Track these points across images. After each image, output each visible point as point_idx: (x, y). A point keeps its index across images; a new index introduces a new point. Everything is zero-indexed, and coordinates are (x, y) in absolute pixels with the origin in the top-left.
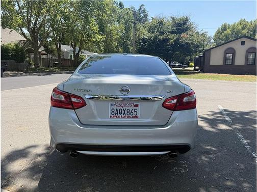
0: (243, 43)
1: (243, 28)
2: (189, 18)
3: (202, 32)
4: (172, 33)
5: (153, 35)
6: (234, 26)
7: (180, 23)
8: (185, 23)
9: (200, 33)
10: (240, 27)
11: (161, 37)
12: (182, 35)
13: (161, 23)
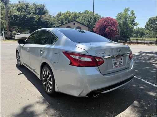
0: (74, 24)
1: (69, 16)
2: (45, 5)
3: (53, 16)
4: (36, 14)
5: (23, 14)
6: (65, 14)
7: (40, 8)
8: (43, 9)
9: (52, 16)
10: (68, 15)
11: (29, 16)
12: (43, 16)
13: (27, 6)
